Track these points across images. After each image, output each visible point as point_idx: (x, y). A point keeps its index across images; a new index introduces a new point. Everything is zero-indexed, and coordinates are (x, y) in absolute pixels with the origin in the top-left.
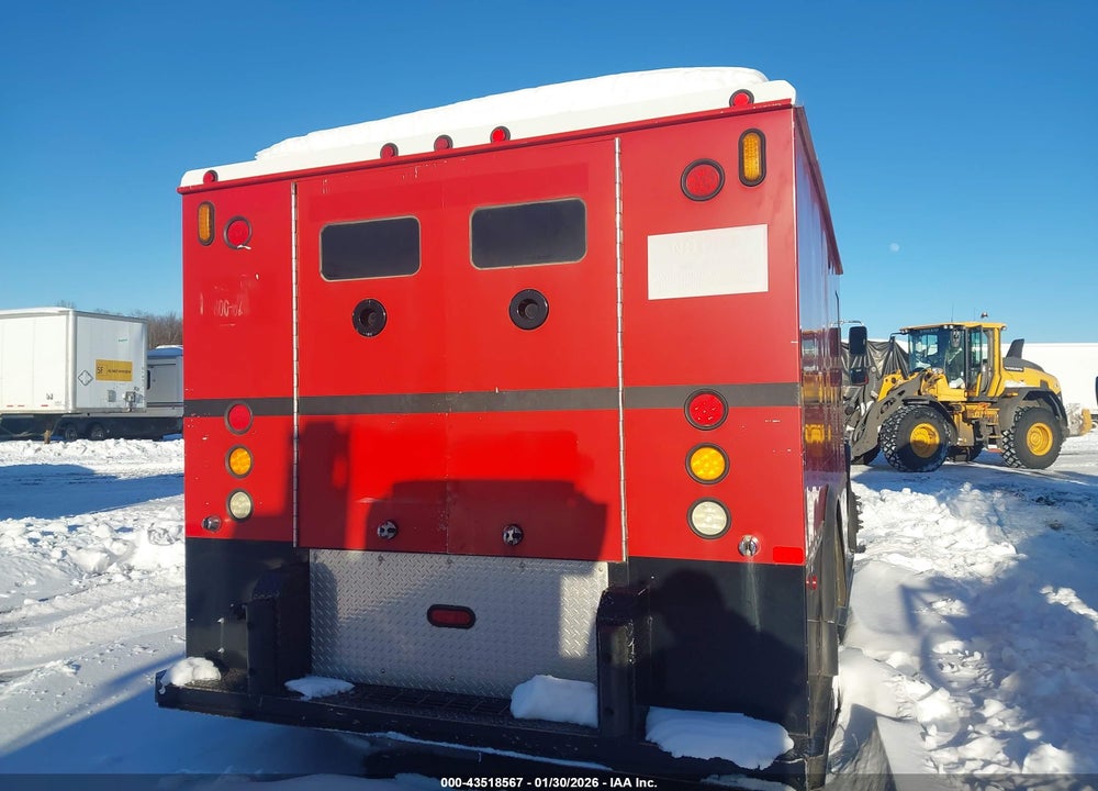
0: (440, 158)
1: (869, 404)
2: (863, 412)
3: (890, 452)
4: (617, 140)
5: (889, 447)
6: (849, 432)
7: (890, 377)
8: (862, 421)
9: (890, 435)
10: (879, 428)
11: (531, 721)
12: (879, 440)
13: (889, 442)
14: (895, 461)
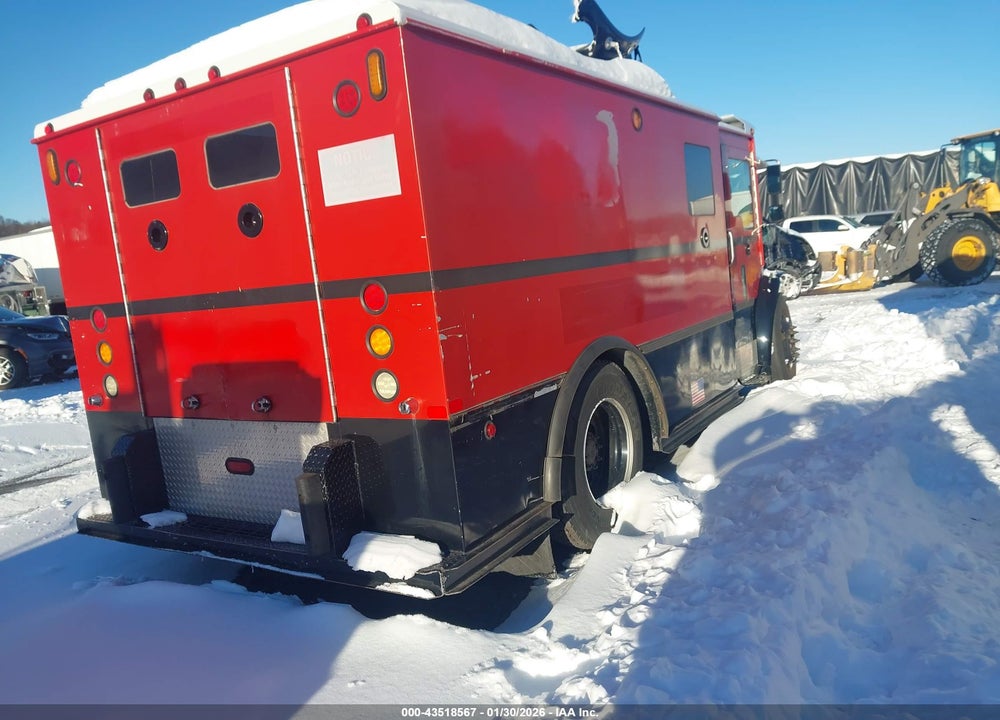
0: (180, 97)
1: (911, 221)
2: (905, 231)
3: (930, 268)
4: (287, 70)
5: (929, 264)
6: (890, 251)
7: (937, 192)
8: (902, 240)
9: (929, 250)
10: (920, 245)
11: (282, 543)
12: (920, 257)
13: (929, 257)
14: (935, 276)
